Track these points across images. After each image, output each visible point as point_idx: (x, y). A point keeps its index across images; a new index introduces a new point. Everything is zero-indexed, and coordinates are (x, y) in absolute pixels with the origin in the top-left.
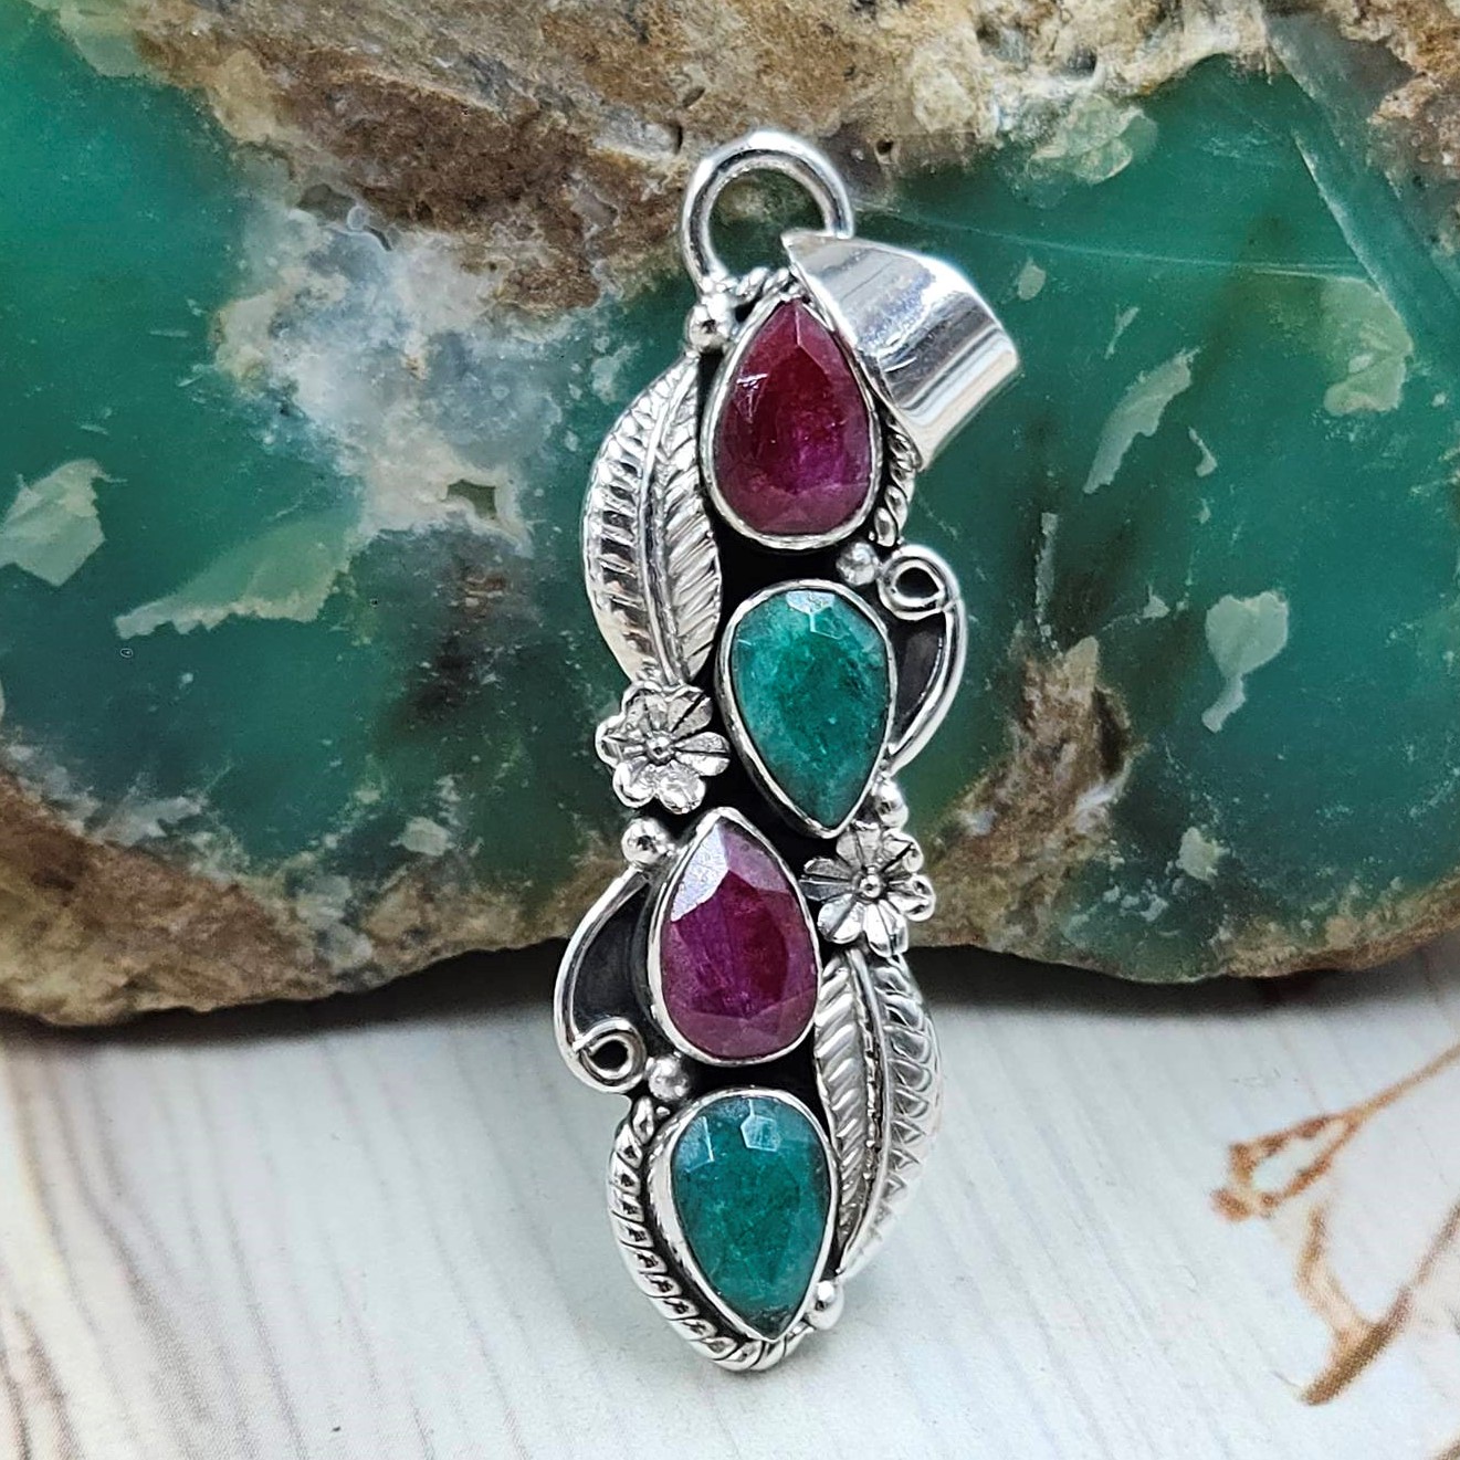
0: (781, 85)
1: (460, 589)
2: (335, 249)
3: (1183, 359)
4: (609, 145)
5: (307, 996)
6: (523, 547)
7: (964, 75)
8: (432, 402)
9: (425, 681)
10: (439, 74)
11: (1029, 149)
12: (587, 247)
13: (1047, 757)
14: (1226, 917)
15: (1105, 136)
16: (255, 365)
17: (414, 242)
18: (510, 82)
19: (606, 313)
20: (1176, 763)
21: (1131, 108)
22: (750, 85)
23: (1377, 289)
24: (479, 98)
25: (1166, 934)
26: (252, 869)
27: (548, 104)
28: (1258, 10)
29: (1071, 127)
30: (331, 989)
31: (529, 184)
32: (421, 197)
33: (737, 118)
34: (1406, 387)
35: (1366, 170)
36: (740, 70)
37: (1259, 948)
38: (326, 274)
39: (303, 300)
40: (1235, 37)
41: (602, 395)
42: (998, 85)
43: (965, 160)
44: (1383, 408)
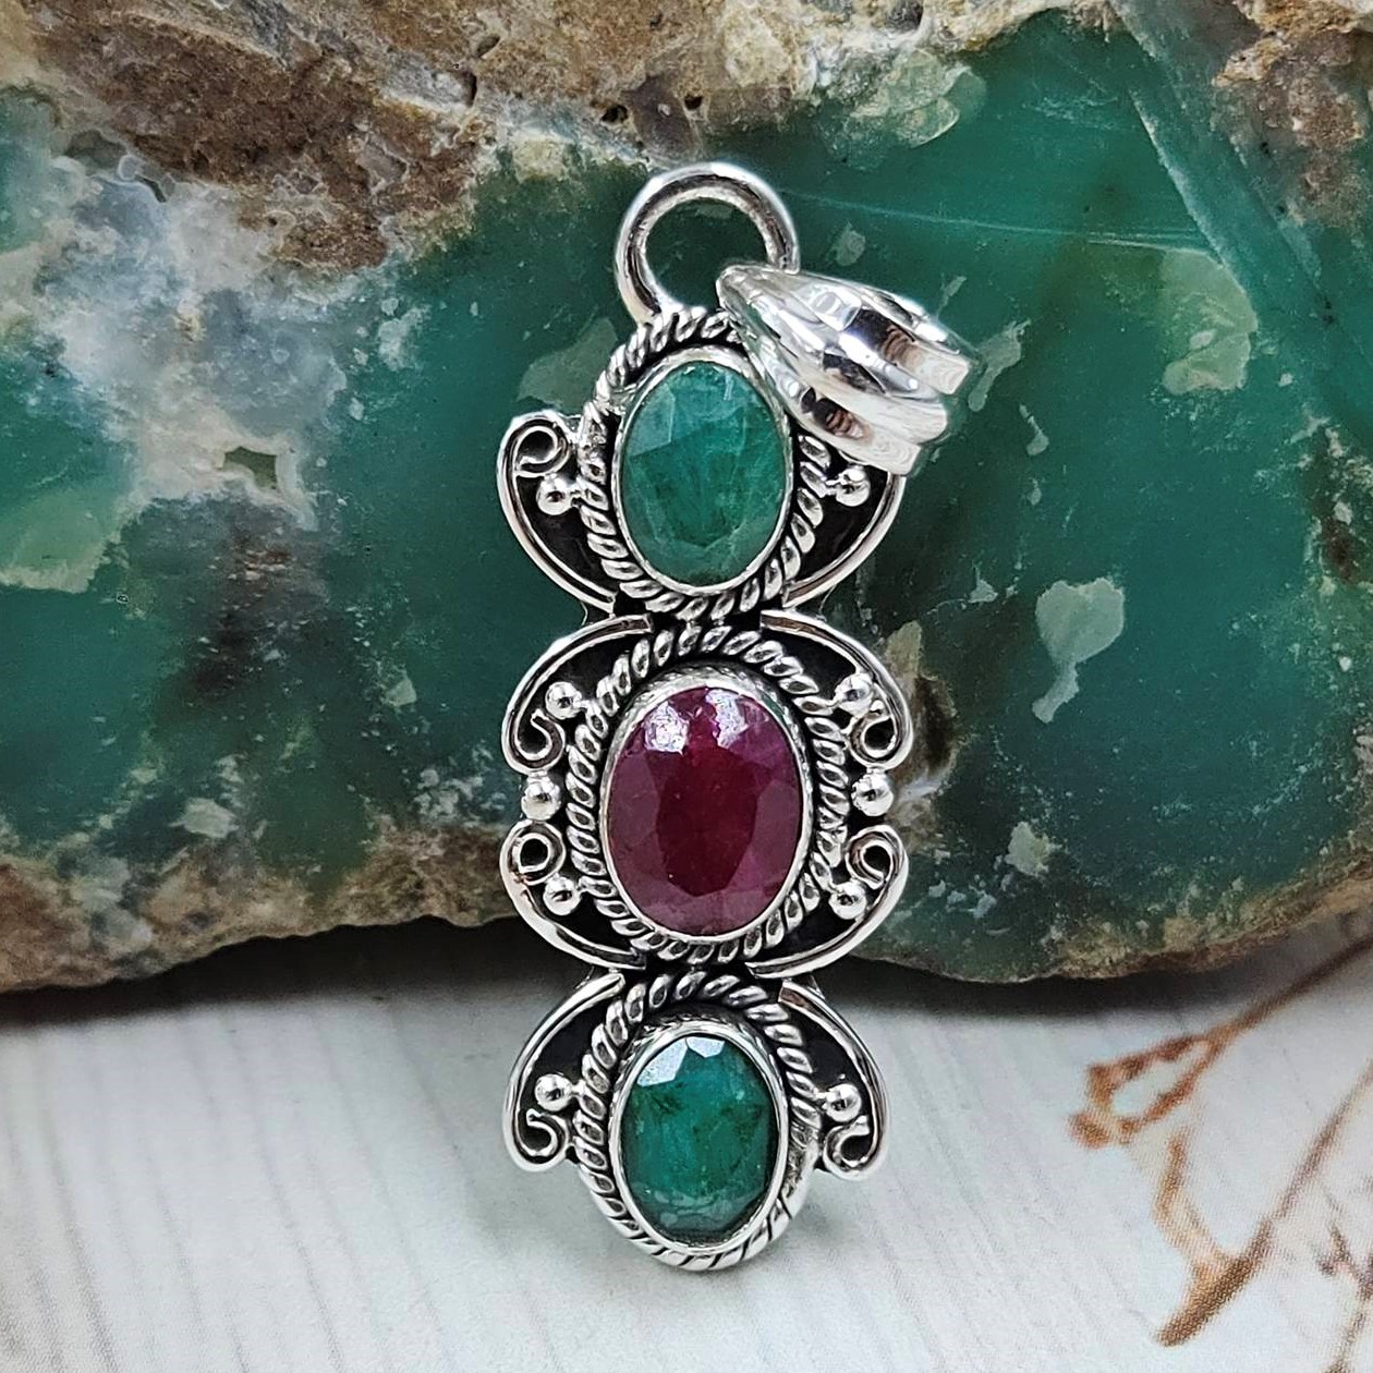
0: (581, 34)
1: (238, 561)
2: (105, 202)
3: (1012, 332)
4: (395, 95)
5: (80, 982)
6: (306, 520)
7: (779, 24)
8: (208, 365)
9: (203, 657)
10: (213, 16)
11: (848, 106)
12: (375, 203)
14: (1058, 916)
15: (930, 94)
16: (21, 321)
17: (190, 195)
18: (290, 26)
19: (395, 274)
20: (1005, 755)
21: (958, 64)
22: (549, 33)
23: (1220, 262)
24: (257, 43)
25: (993, 932)
26: (21, 851)
27: (333, 50)
29: (894, 83)
30: (108, 974)
31: (312, 136)
32: (197, 146)
33: (535, 69)
34: (1250, 365)
35: (1209, 134)
36: (538, 17)
37: (1092, 949)
38: (94, 226)
39: (70, 253)
41: (388, 361)
42: (816, 37)
43: (779, 117)
44: (1226, 387)
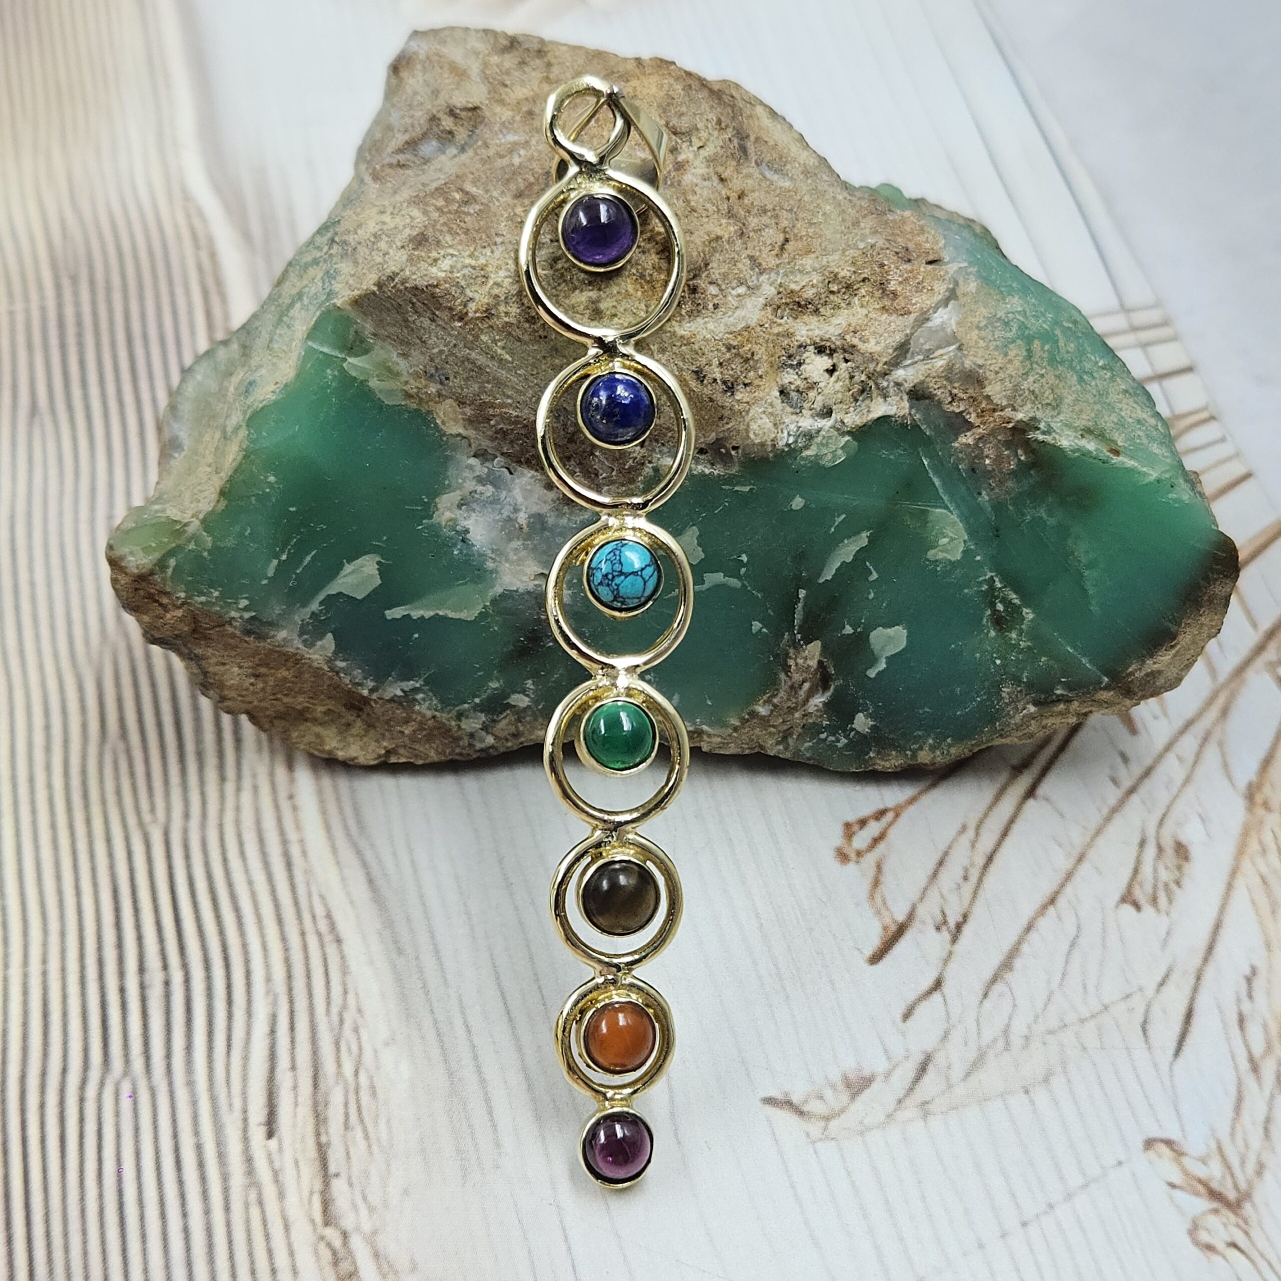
1: (538, 612)
2: (488, 476)
3: (865, 535)
7: (773, 417)
8: (529, 542)
11: (800, 451)
12: (601, 482)
13: (794, 689)
14: (873, 748)
15: (834, 447)
16: (451, 520)
17: (523, 475)
20: (854, 688)
21: (847, 436)
23: (953, 515)
25: (846, 753)
28: (906, 397)
29: (819, 442)
31: (575, 454)
32: (527, 456)
33: (670, 434)
34: (963, 552)
35: (950, 464)
37: (887, 761)
38: (483, 485)
39: (473, 494)
40: (895, 407)
42: (787, 420)
43: (771, 455)
44: (953, 559)
